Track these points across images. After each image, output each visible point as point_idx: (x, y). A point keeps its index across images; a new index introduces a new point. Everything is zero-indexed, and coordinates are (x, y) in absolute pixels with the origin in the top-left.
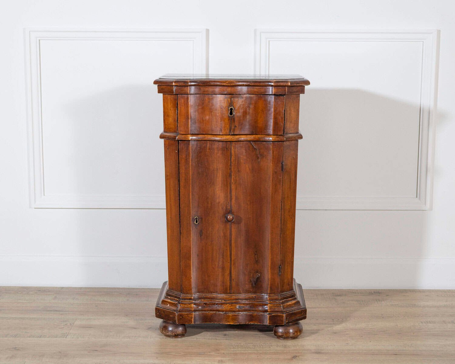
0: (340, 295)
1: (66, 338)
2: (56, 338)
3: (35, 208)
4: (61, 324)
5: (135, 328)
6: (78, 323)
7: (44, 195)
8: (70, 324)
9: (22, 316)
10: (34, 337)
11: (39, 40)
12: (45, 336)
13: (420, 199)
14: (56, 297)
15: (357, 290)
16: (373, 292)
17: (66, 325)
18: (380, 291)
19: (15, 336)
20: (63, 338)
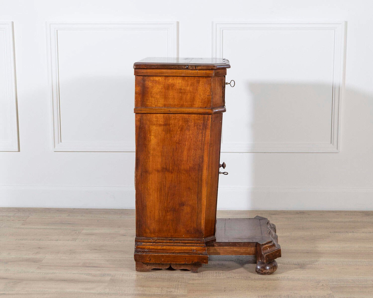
0: (275, 214)
1: (75, 241)
2: (68, 241)
3: (55, 152)
4: (72, 232)
5: (124, 235)
6: (84, 231)
7: (61, 142)
8: (79, 233)
9: (45, 227)
10: (52, 241)
11: (57, 30)
12: (60, 240)
13: (333, 144)
14: (69, 215)
15: (287, 211)
16: (299, 212)
17: (76, 233)
18: (304, 212)
19: (40, 240)
20: (73, 241)
